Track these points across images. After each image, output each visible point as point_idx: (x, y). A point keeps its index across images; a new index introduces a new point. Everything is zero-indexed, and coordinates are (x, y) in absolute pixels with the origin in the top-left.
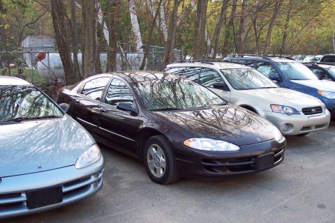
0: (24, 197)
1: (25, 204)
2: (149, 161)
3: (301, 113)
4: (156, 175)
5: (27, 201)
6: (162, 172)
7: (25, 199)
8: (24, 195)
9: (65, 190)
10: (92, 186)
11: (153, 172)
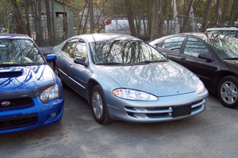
0: (170, 110)
1: (171, 114)
2: (222, 93)
4: (228, 102)
5: (172, 113)
6: (232, 100)
7: (171, 111)
8: (170, 108)
9: (193, 106)
10: (203, 105)
11: (224, 100)
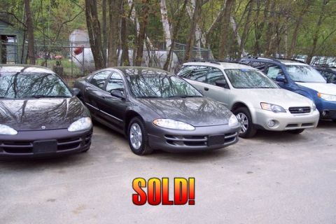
3: (288, 111)
